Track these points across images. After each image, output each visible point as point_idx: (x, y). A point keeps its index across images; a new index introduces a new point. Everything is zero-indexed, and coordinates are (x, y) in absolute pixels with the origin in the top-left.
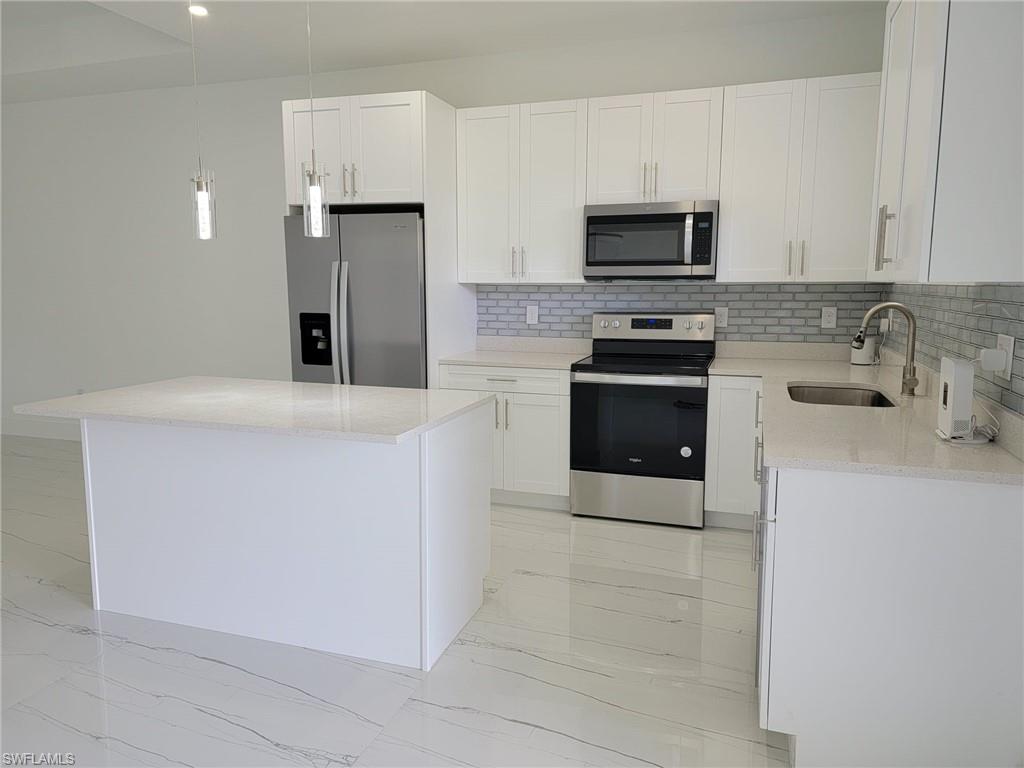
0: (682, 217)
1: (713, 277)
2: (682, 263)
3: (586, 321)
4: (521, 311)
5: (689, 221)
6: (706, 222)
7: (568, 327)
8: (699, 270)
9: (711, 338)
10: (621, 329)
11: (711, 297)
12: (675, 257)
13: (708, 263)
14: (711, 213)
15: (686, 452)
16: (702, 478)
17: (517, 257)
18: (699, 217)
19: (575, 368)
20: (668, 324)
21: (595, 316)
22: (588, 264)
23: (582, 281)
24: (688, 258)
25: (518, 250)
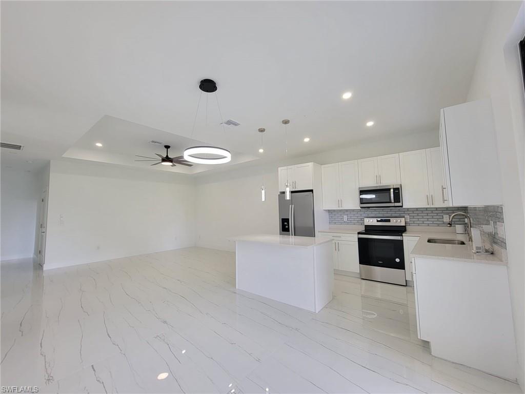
0: (389, 190)
1: (402, 206)
2: (391, 202)
3: (362, 220)
4: (342, 217)
5: (392, 190)
6: (397, 192)
7: (357, 222)
8: (397, 204)
9: (404, 225)
10: (373, 222)
11: (403, 212)
12: (388, 201)
13: (400, 202)
14: (399, 188)
15: (398, 260)
16: (404, 269)
17: (340, 202)
18: (395, 189)
19: (359, 233)
20: (389, 221)
21: (365, 219)
22: (361, 203)
23: (360, 208)
24: (393, 201)
25: (340, 200)
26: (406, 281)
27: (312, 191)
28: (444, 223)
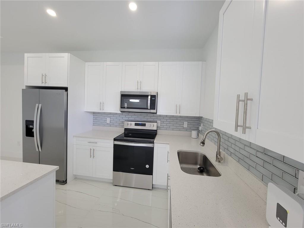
0: (147, 96)
1: (156, 113)
2: (147, 109)
3: (123, 122)
4: (105, 119)
5: (149, 97)
6: (154, 98)
7: (118, 124)
8: (152, 111)
9: (156, 129)
10: (132, 126)
11: (156, 118)
12: (145, 107)
13: (154, 109)
14: (155, 95)
16: (152, 175)
17: (102, 104)
18: (152, 96)
19: (115, 140)
20: (144, 125)
21: (125, 122)
22: (121, 108)
23: (120, 112)
24: (149, 108)
25: (102, 103)
26: (152, 184)
27: (66, 89)
28: (184, 128)
